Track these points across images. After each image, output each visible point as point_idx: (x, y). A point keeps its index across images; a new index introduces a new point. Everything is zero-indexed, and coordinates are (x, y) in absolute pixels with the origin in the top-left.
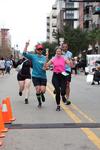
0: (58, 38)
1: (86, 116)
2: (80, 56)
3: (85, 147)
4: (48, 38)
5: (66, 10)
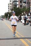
0: (12, 11)
1: (21, 35)
2: (19, 16)
3: (21, 45)
4: (9, 11)
5: (14, 1)
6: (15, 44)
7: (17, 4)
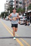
0: (8, 11)
3: (16, 44)
5: (11, 2)
6: (10, 44)
7: (13, 4)
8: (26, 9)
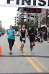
8: (39, 23)
